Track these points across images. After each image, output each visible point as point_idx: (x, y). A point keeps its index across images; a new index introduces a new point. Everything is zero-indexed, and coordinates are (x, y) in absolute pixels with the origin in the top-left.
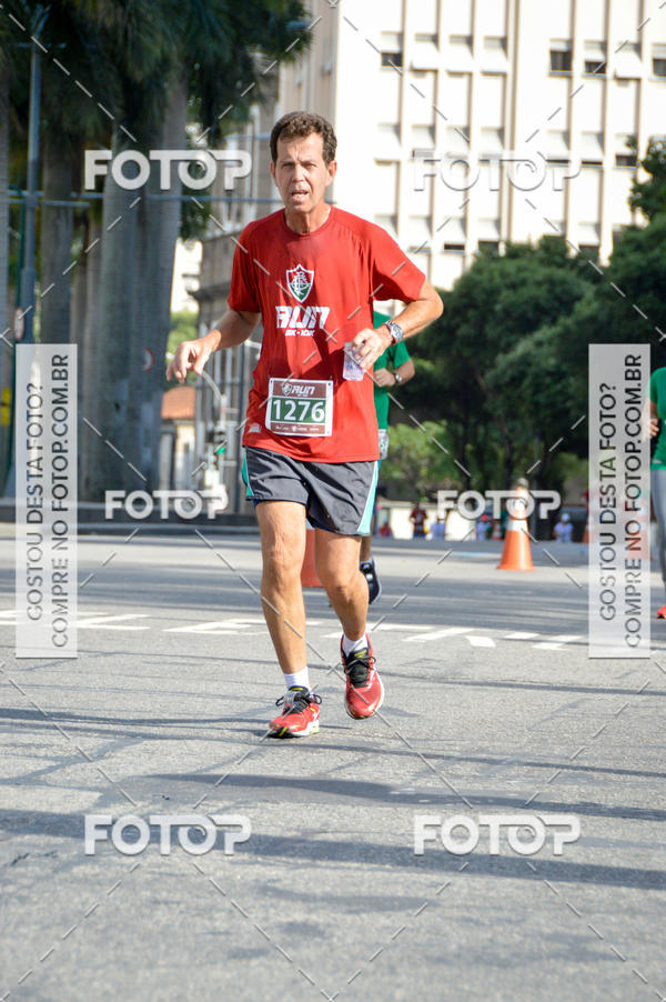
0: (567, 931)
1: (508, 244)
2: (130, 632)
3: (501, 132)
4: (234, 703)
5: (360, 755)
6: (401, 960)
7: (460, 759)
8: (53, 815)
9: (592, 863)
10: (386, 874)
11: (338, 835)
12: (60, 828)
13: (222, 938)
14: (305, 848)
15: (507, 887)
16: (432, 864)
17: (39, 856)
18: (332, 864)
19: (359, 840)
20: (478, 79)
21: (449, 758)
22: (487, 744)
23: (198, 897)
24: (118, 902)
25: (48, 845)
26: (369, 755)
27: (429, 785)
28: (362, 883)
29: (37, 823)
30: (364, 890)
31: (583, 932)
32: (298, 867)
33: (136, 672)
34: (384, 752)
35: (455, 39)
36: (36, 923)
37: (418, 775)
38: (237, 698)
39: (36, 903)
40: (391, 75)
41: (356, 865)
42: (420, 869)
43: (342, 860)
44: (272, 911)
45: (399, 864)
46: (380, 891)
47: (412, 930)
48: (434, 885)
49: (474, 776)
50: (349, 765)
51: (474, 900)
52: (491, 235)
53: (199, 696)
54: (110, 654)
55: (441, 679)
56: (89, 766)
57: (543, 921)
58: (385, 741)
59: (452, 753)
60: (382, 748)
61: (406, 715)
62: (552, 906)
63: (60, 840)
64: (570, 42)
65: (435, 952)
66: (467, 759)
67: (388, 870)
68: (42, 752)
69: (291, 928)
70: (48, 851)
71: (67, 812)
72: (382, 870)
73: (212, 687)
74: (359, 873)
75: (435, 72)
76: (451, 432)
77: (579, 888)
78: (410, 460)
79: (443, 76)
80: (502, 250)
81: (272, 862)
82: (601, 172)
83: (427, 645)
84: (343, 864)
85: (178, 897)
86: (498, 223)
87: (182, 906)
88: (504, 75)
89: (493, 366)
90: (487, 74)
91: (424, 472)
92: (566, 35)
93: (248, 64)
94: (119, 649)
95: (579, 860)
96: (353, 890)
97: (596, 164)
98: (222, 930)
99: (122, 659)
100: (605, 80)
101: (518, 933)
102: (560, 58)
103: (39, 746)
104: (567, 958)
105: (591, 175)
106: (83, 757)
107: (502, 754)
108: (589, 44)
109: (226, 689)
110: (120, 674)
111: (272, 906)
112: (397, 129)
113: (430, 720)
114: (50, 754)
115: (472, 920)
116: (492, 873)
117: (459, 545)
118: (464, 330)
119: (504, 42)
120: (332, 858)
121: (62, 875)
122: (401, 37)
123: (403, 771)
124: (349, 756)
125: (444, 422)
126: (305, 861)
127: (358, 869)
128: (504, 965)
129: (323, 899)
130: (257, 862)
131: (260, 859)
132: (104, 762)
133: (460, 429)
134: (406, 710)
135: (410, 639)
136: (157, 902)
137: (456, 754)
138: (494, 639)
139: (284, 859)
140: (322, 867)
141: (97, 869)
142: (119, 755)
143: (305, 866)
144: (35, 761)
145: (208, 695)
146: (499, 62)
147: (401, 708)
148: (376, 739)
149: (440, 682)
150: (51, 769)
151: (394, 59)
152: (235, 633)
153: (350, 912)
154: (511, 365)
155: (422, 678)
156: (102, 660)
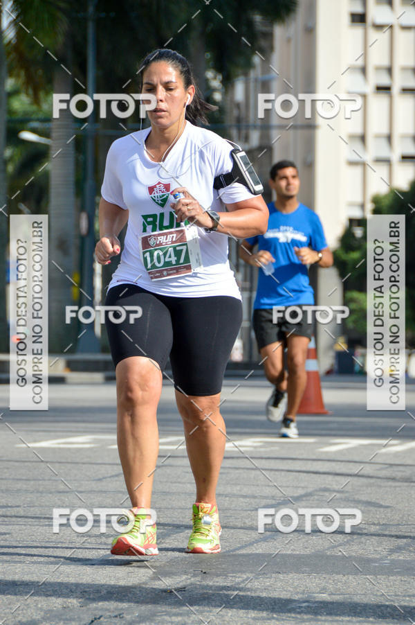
4: (252, 500)
8: (120, 587)
11: (333, 596)
12: (126, 595)
14: (308, 607)
17: (110, 617)
18: (329, 618)
19: (349, 600)
25: (116, 609)
26: (355, 537)
27: (400, 558)
29: (108, 593)
32: (304, 621)
33: (179, 480)
34: (366, 534)
35: (404, 2)
37: (392, 551)
38: (255, 497)
40: (358, 31)
41: (347, 619)
42: (396, 620)
43: (337, 615)
45: (380, 617)
50: (340, 545)
53: (226, 496)
58: (367, 526)
60: (365, 531)
61: (381, 506)
63: (125, 605)
70: (116, 614)
71: (130, 584)
73: (236, 490)
75: (391, 27)
79: (397, 30)
81: (284, 618)
83: (396, 454)
84: (338, 618)
109: (246, 491)
110: (166, 482)
112: (364, 70)
113: (400, 510)
120: (330, 614)
122: (364, 2)
123: (380, 548)
124: (340, 538)
126: (309, 616)
127: (349, 621)
130: (273, 618)
131: (275, 616)
134: (382, 503)
139: (293, 615)
140: (322, 621)
142: (167, 541)
143: (309, 620)
145: (234, 495)
147: (377, 501)
149: (406, 482)
151: (359, 18)
152: (252, 449)
155: (394, 479)
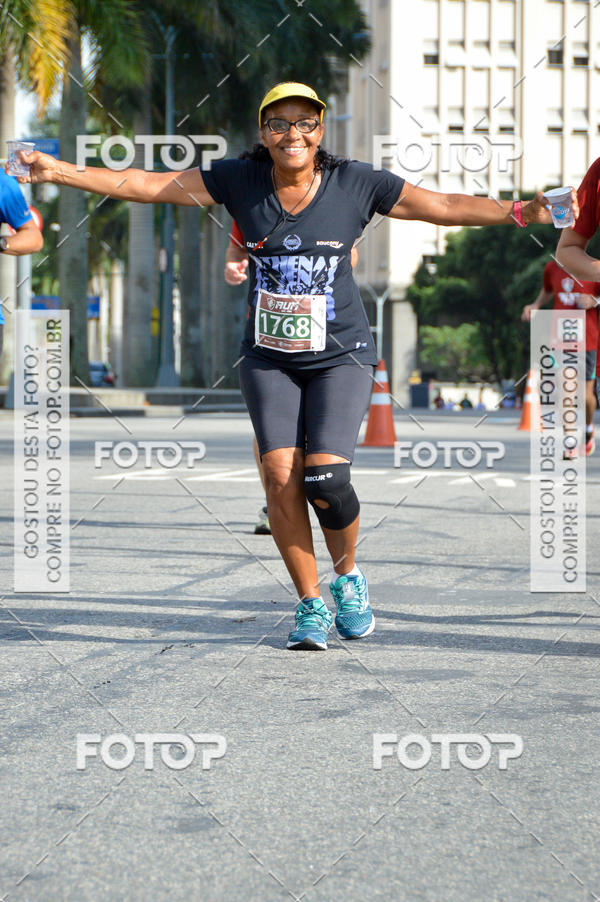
0: (569, 692)
1: (521, 192)
2: (247, 483)
3: (513, 111)
5: (417, 567)
6: (446, 716)
7: (489, 569)
8: (192, 616)
9: (586, 641)
10: (435, 654)
11: (400, 626)
12: (197, 625)
13: (315, 702)
14: (376, 636)
15: (523, 661)
16: (469, 645)
17: (181, 646)
18: (395, 647)
19: (416, 630)
20: (495, 72)
21: (481, 568)
22: (509, 557)
23: (297, 674)
24: (238, 679)
25: (187, 638)
26: (423, 567)
27: (466, 588)
28: (418, 660)
29: (180, 623)
30: (419, 665)
31: (579, 692)
32: (370, 650)
34: (434, 565)
35: (477, 43)
36: (178, 695)
37: (458, 581)
39: (178, 681)
40: (432, 70)
41: (414, 647)
42: (460, 649)
43: (403, 644)
44: (352, 682)
45: (444, 646)
46: (430, 666)
47: (454, 693)
48: (471, 660)
49: (500, 581)
50: (408, 575)
51: (499, 671)
52: (507, 186)
54: (233, 499)
55: (475, 511)
56: (217, 580)
57: (550, 685)
58: (434, 556)
59: (483, 565)
60: (432, 562)
61: (449, 537)
62: (557, 674)
63: (196, 635)
64: (562, 43)
65: (472, 709)
66: (494, 569)
67: (437, 651)
68: (183, 571)
69: (365, 694)
70: (187, 642)
71: (201, 614)
72: (434, 651)
74: (416, 653)
75: (463, 68)
76: (482, 332)
77: (578, 660)
78: (452, 353)
79: (469, 71)
80: (516, 196)
81: (352, 646)
82: (587, 138)
83: (465, 486)
84: (403, 647)
85: (282, 674)
86: (512, 177)
87: (285, 681)
88: (514, 69)
89: (511, 281)
90: (502, 68)
91: (463, 360)
92: (558, 38)
93: (325, 65)
94: (240, 494)
95: (577, 640)
96: (411, 665)
97: (583, 132)
98: (315, 697)
99: (241, 502)
100: (588, 71)
101: (532, 694)
102: (555, 57)
103: (181, 567)
104: (568, 712)
105: (580, 140)
106: (213, 574)
107: (521, 564)
108: (576, 44)
111: (352, 678)
112: (437, 110)
113: (467, 541)
114: (189, 572)
115: (498, 686)
116: (513, 651)
117: (491, 414)
118: (489, 256)
119: (513, 45)
121: (198, 660)
122: (437, 43)
123: (447, 578)
124: (408, 568)
125: (478, 324)
126: (376, 645)
127: (414, 650)
128: (522, 717)
129: (389, 673)
132: (227, 577)
133: (489, 329)
134: (450, 534)
135: (453, 482)
136: (267, 678)
137: (487, 565)
138: (515, 480)
141: (223, 655)
142: (239, 572)
143: (376, 649)
144: (177, 578)
146: (510, 59)
147: (445, 532)
148: (429, 556)
149: (474, 513)
150: (189, 583)
151: (433, 60)
153: (409, 682)
154: (525, 280)
155: (462, 510)
156: (227, 503)
